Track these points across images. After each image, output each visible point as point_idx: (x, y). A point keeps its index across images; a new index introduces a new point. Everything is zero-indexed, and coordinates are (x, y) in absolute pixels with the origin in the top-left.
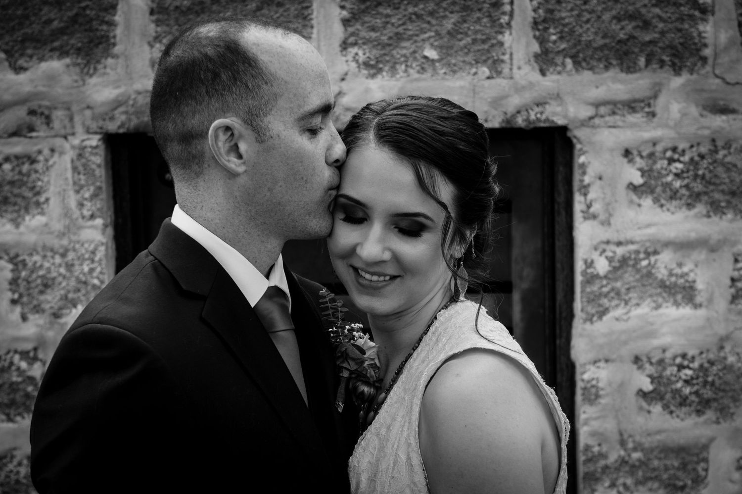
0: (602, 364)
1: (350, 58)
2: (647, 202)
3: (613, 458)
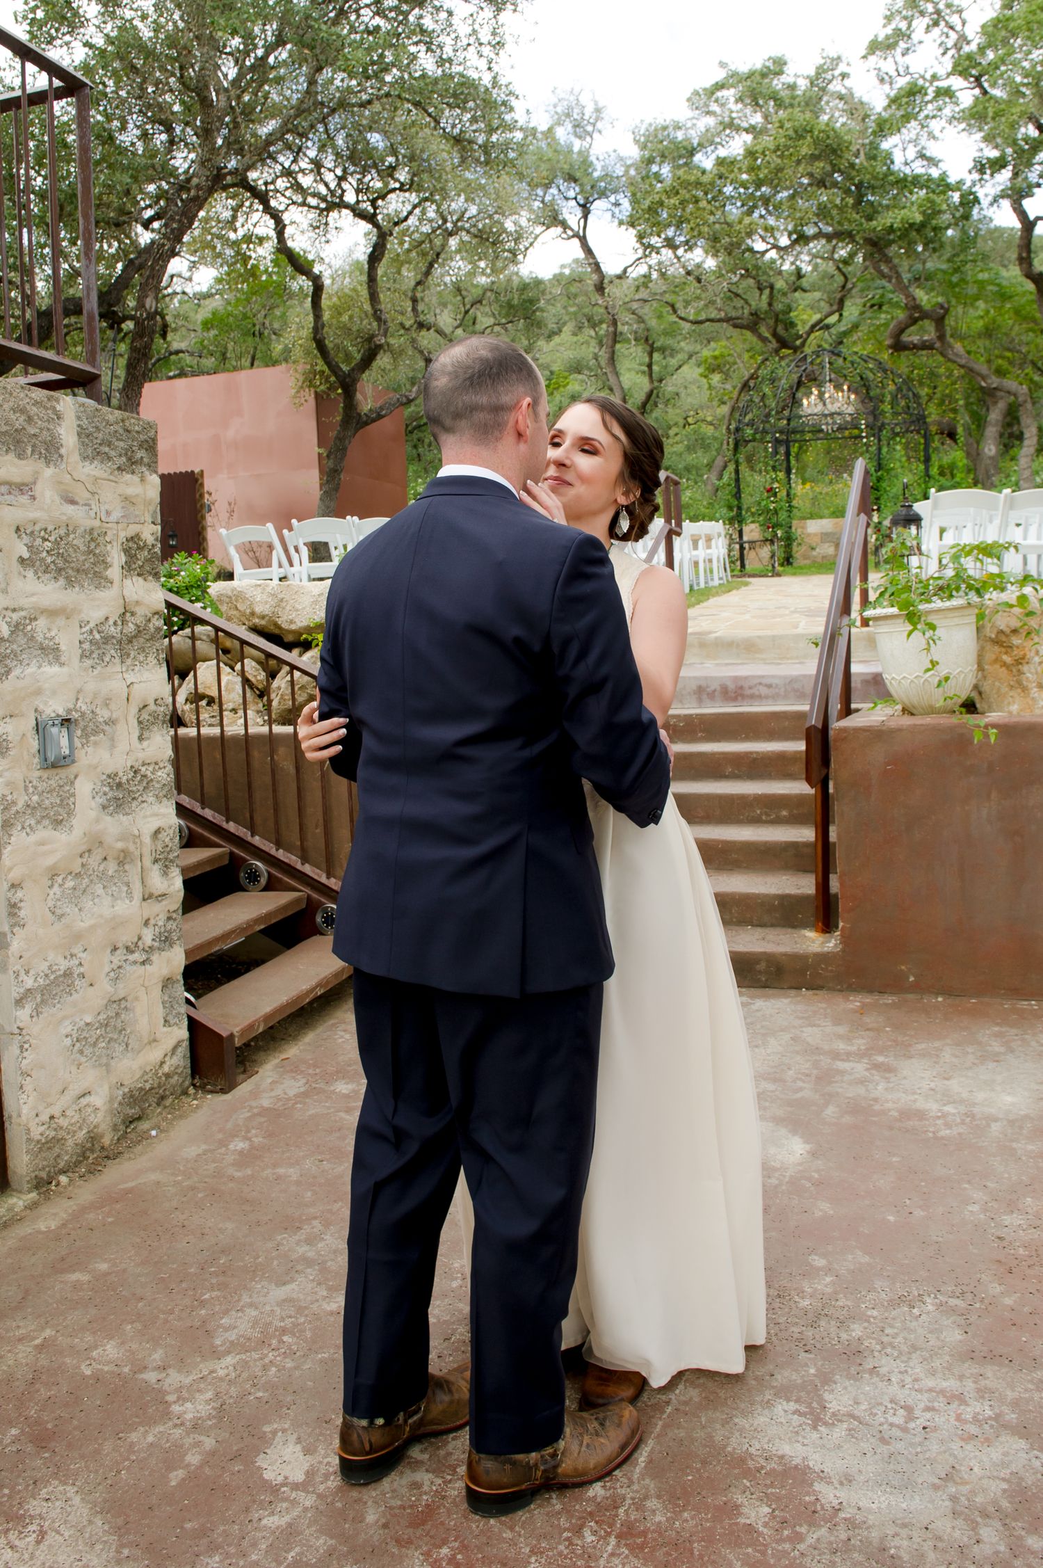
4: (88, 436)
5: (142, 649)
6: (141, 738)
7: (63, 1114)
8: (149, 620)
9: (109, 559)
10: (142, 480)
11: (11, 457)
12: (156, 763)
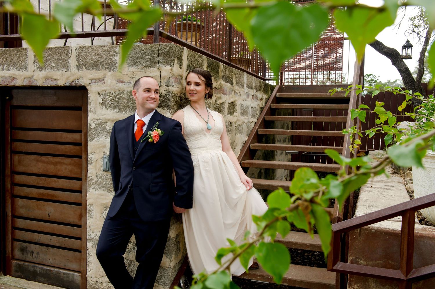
0: (93, 154)
1: (35, 66)
2: (104, 108)
3: (95, 180)
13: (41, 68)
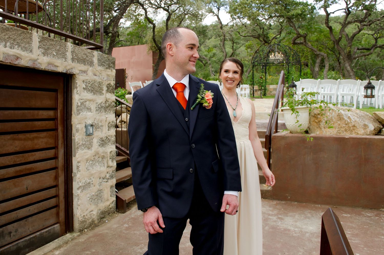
0: (79, 124)
1: (40, 51)
2: (85, 91)
3: (81, 143)
4: (100, 60)
5: (110, 110)
6: (108, 130)
7: (87, 215)
8: (112, 103)
9: (103, 89)
10: (112, 71)
11: (82, 65)
12: (112, 136)
13: (44, 54)
